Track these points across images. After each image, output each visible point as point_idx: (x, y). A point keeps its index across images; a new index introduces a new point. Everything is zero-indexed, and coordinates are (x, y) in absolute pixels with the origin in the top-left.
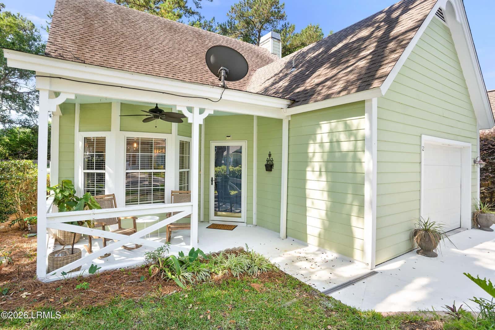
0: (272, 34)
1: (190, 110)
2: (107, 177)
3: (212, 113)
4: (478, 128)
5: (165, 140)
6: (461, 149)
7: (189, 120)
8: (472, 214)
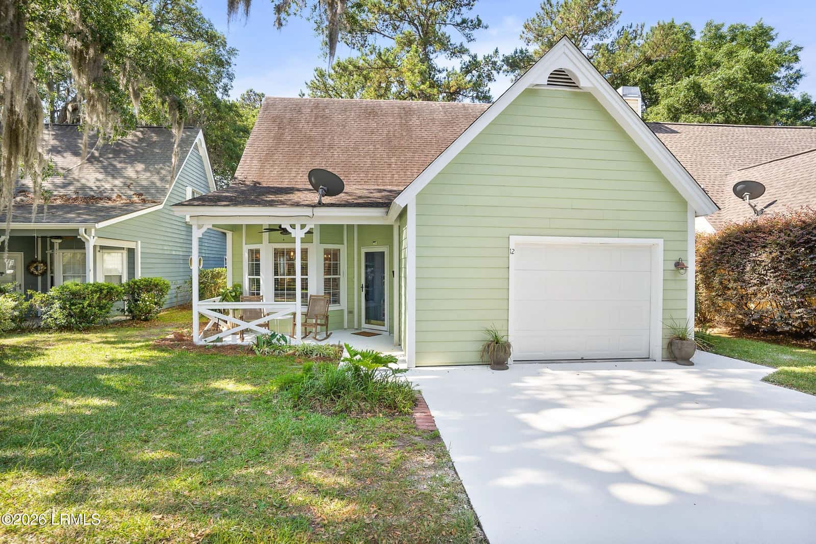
1: (292, 226)
2: (262, 282)
3: (312, 227)
4: (690, 215)
5: (307, 249)
6: (650, 248)
7: (293, 236)
8: (668, 341)
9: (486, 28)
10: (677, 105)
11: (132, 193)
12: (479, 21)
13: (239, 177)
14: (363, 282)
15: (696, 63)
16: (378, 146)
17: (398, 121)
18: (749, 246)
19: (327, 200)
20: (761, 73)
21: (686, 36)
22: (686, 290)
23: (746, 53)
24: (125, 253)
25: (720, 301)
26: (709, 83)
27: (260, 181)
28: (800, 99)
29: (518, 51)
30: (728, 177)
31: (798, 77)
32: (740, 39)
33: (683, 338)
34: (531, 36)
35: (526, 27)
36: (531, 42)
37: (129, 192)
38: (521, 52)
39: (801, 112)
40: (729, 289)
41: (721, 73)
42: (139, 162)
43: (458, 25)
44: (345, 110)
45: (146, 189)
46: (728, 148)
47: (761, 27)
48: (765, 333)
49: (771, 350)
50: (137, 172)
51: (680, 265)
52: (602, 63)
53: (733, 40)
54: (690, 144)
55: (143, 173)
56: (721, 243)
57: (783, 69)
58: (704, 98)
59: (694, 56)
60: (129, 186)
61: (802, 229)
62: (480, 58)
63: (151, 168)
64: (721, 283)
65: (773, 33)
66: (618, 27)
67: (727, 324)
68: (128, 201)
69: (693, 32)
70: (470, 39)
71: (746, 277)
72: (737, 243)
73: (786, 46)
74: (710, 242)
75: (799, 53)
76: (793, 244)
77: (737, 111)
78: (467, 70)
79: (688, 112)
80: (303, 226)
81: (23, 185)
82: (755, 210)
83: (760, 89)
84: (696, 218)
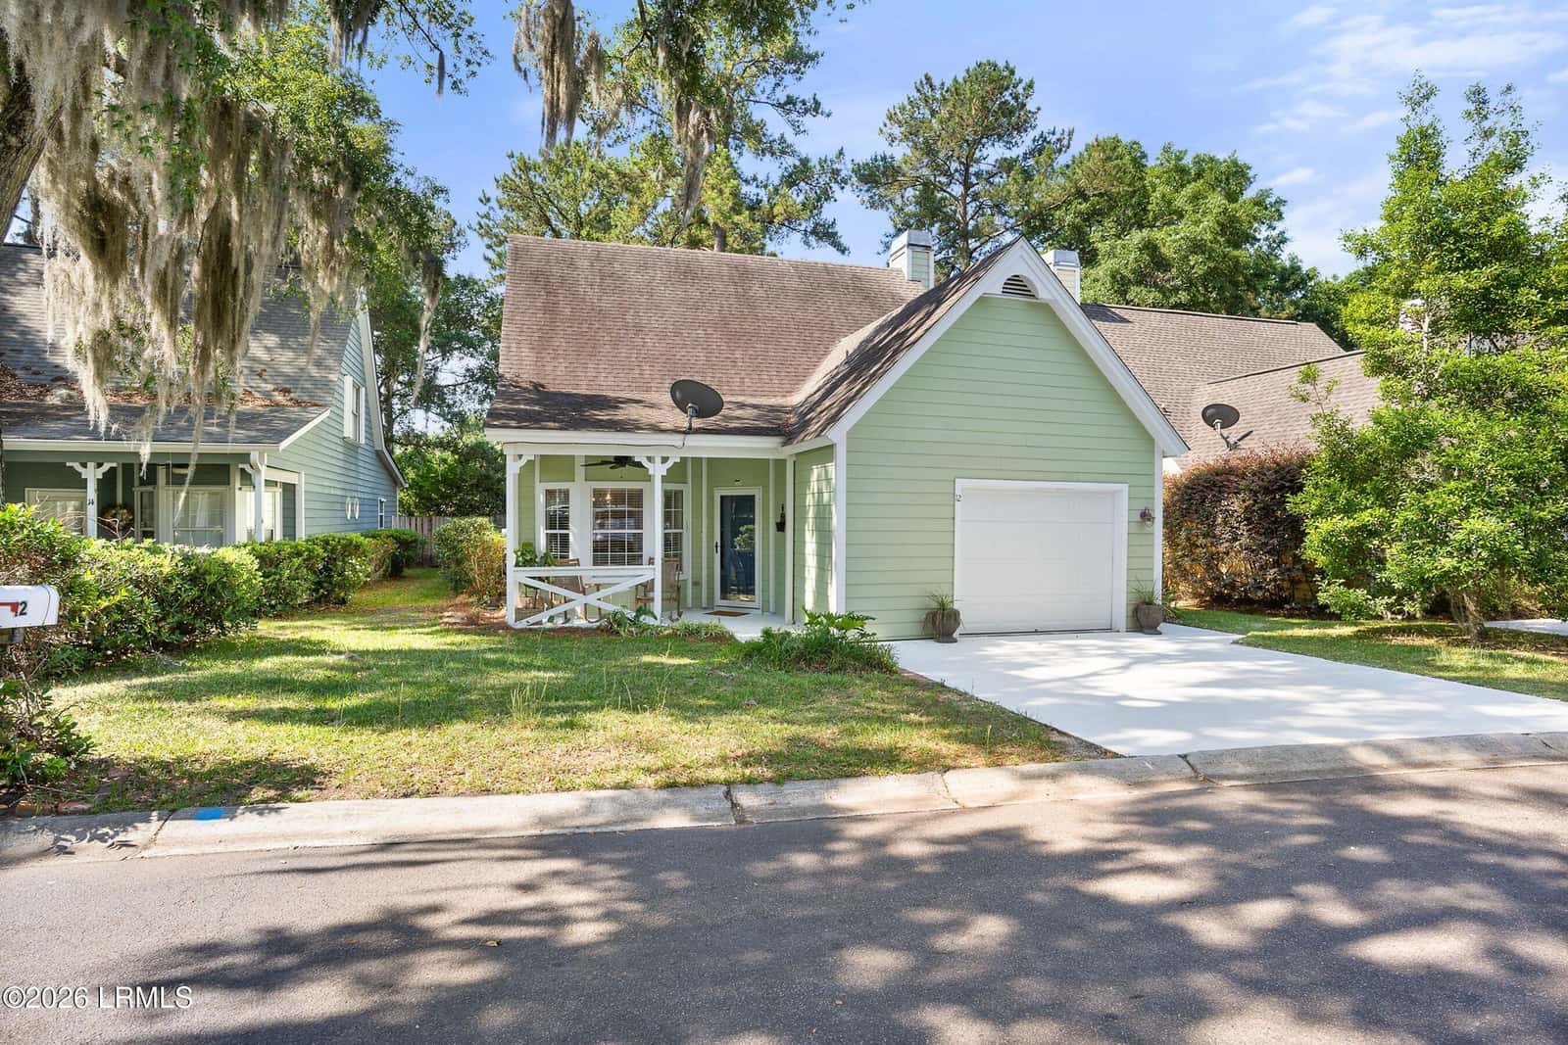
0: (909, 236)
1: (649, 459)
2: (571, 538)
3: (678, 460)
4: (1157, 455)
5: (641, 490)
6: (1113, 494)
7: (651, 472)
8: (1131, 608)
9: (828, 116)
10: (1125, 272)
11: (270, 387)
12: (817, 104)
13: (507, 375)
14: (718, 539)
15: (1149, 207)
16: (710, 331)
17: (732, 289)
18: (1220, 492)
19: (697, 423)
20: (1234, 232)
21: (1134, 160)
22: (1152, 545)
23: (1216, 200)
24: (279, 490)
25: (1187, 563)
26: (1170, 240)
27: (543, 382)
28: (1288, 264)
29: (879, 158)
30: (1196, 393)
31: (1282, 242)
32: (1209, 176)
33: (1150, 603)
34: (897, 131)
35: (890, 118)
36: (897, 142)
37: (263, 385)
38: (884, 158)
39: (1288, 285)
40: (1197, 546)
41: (1185, 229)
42: (267, 331)
43: (780, 105)
44: (645, 266)
45: (294, 380)
46: (1195, 349)
47: (1235, 163)
48: (1240, 602)
49: (1245, 620)
50: (268, 349)
51: (1146, 516)
52: (1013, 194)
53: (1199, 175)
54: (1145, 341)
55: (280, 351)
56: (1188, 488)
57: (1264, 228)
58: (1160, 263)
59: (1146, 196)
60: (260, 375)
61: (1276, 472)
62: (814, 162)
63: (291, 342)
64: (1188, 539)
65: (1251, 174)
66: (1033, 134)
67: (1195, 595)
68: (268, 403)
69: (1144, 156)
70: (798, 130)
71: (1217, 532)
72: (1207, 487)
73: (1268, 196)
74: (1176, 486)
75: (1282, 209)
76: (1267, 491)
77: (1206, 288)
78: (790, 180)
79: (1139, 283)
80: (665, 460)
81: (56, 366)
82: (1228, 443)
83: (1235, 257)
84: (1165, 460)
